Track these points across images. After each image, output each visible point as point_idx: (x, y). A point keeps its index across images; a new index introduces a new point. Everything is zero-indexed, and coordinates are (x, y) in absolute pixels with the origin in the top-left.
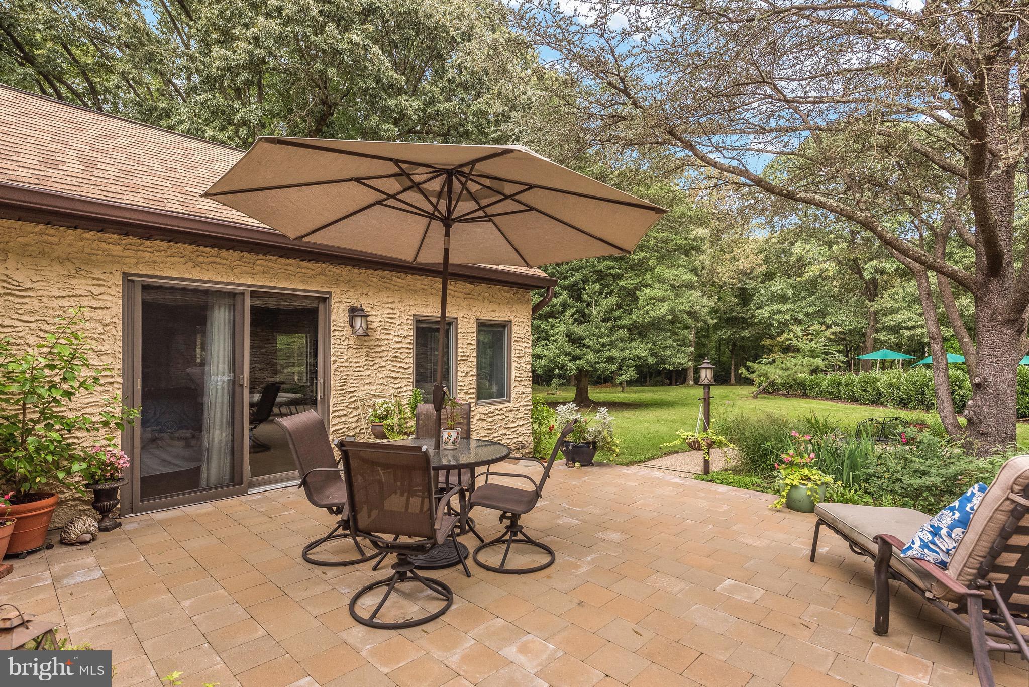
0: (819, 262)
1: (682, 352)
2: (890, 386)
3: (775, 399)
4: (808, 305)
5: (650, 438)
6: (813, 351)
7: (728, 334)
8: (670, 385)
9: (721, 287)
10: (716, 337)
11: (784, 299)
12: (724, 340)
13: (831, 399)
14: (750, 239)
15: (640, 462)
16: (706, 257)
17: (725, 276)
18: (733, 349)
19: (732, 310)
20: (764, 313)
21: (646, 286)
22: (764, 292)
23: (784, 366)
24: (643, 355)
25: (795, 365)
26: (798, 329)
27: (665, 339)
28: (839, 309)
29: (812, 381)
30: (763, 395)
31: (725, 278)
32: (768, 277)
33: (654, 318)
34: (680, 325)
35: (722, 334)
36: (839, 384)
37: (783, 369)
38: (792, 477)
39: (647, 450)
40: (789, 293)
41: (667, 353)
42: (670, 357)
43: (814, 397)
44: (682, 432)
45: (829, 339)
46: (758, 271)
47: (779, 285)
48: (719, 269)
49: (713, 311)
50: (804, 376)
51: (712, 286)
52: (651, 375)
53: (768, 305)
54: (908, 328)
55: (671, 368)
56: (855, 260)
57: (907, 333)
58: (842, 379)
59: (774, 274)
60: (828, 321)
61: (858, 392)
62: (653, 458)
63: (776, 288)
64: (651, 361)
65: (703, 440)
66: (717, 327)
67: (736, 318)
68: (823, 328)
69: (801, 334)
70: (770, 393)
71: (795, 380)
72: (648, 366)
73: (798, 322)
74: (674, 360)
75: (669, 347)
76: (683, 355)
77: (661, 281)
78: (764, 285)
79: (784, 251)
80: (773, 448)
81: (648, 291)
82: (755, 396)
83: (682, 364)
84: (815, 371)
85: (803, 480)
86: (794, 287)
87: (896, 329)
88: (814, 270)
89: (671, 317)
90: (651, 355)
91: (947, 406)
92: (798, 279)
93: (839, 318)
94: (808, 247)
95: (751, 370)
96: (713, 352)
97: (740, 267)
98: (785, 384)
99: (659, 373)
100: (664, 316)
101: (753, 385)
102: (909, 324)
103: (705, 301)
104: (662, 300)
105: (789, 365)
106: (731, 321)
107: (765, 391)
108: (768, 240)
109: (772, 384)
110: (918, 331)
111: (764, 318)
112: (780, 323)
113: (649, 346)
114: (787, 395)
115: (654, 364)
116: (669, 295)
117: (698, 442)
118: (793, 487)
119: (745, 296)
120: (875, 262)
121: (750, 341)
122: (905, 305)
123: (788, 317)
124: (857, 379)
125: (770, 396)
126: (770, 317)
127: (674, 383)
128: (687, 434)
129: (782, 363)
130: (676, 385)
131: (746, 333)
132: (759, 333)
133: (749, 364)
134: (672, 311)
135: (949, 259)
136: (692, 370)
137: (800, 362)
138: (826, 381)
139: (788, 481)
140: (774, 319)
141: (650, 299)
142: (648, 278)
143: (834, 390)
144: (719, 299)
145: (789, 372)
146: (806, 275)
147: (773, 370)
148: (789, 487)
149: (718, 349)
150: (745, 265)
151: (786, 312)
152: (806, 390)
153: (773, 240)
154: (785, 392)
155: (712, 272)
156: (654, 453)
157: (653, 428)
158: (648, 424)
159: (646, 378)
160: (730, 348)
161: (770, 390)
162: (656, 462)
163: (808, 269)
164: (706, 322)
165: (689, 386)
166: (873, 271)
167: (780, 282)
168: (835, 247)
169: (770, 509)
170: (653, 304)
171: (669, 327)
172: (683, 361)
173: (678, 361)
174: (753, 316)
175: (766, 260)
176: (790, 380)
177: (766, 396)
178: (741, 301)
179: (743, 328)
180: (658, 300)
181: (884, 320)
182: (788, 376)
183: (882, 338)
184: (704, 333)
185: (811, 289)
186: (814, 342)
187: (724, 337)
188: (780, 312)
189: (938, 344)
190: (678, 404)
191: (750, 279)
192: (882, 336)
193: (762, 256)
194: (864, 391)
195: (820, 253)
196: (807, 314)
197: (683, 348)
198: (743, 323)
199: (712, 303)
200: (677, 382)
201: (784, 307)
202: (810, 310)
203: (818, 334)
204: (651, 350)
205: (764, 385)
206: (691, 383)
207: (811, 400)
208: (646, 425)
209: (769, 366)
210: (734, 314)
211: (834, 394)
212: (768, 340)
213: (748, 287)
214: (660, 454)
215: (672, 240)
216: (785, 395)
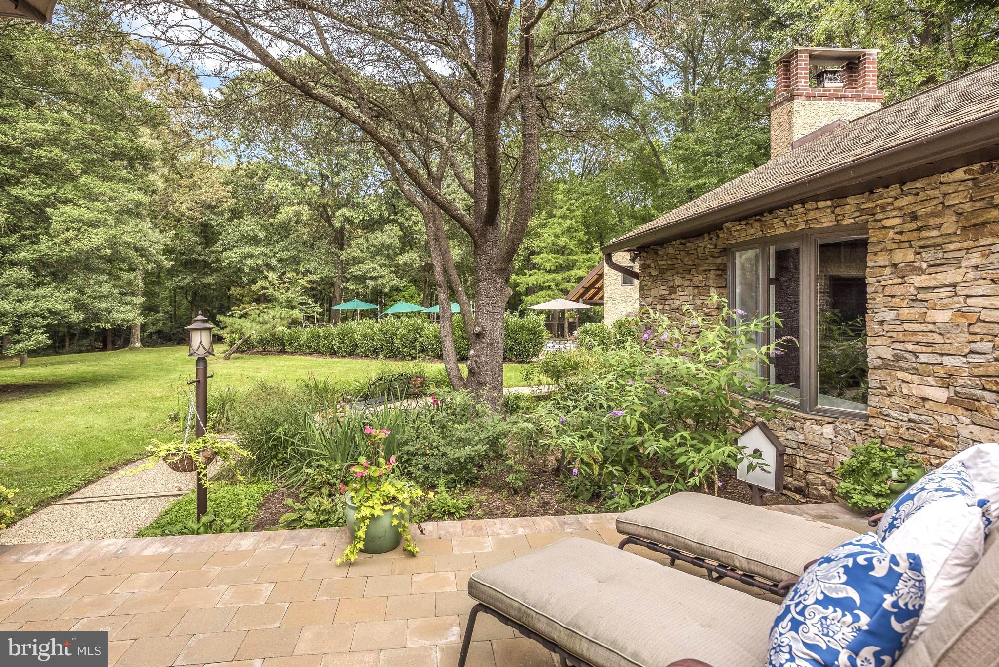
0: (292, 204)
1: (128, 304)
2: (365, 336)
3: (251, 358)
4: (282, 250)
5: (79, 443)
6: (288, 301)
7: (187, 281)
8: (104, 348)
9: (178, 220)
10: (170, 284)
11: (254, 241)
12: (182, 288)
13: (310, 354)
14: (215, 166)
15: (61, 496)
16: (157, 177)
17: (184, 206)
18: (194, 299)
19: (192, 251)
20: (232, 256)
21: (66, 202)
22: (231, 232)
23: (261, 319)
24: (61, 308)
25: (274, 318)
26: (273, 276)
27: (100, 284)
28: (312, 256)
29: (290, 335)
30: (236, 355)
31: (184, 209)
32: (236, 214)
33: (80, 251)
34: (122, 266)
35: (179, 281)
36: (317, 337)
37: (259, 322)
38: (370, 503)
39: (75, 467)
40: (261, 235)
41: (104, 305)
42: (109, 310)
43: (293, 353)
44: (156, 446)
45: (304, 287)
46: (225, 205)
47: (248, 225)
48: (175, 196)
49: (168, 251)
50: (282, 329)
51: (165, 217)
52: (72, 336)
53: (237, 247)
54: (372, 278)
55: (108, 326)
56: (325, 207)
57: (372, 283)
58: (321, 331)
59: (242, 212)
60: (301, 268)
61: (336, 344)
62: (88, 482)
63: (247, 229)
64: (76, 317)
65: (198, 453)
66: (172, 272)
67: (196, 260)
68: (300, 276)
69: (277, 283)
70: (243, 352)
71: (273, 335)
72: (70, 326)
73: (271, 268)
74: (115, 315)
75: (107, 296)
76: (129, 308)
77: (90, 196)
78: (232, 223)
79: (253, 187)
80: (286, 435)
81: (67, 209)
82: (227, 358)
83: (128, 321)
84: (294, 323)
85: (385, 503)
86: (265, 228)
87: (361, 279)
88: (286, 213)
89: (109, 252)
90: (77, 308)
91: (452, 356)
92: (271, 220)
93: (312, 266)
94: (281, 185)
95: (222, 325)
96: (166, 303)
97: (204, 198)
98: (261, 340)
99: (86, 333)
100: (98, 249)
101: (223, 343)
102: (373, 274)
103: (157, 236)
104: (94, 224)
105: (266, 317)
106: (189, 264)
107: (239, 350)
108: (235, 171)
109: (247, 341)
110: (380, 281)
111: (233, 262)
112: (252, 269)
113: (72, 294)
114: (264, 352)
115: (80, 322)
116: (106, 219)
117: (190, 458)
118: (373, 518)
119: (208, 234)
120: (343, 211)
121: (214, 290)
122: (369, 255)
123: (260, 262)
124: (335, 331)
125: (244, 355)
126: (240, 262)
127: (110, 346)
128: (165, 446)
129: (259, 315)
130: (114, 349)
131: (210, 280)
132: (225, 281)
133: (219, 317)
134: (112, 243)
135: (401, 216)
136: (139, 328)
137: (279, 314)
138: (305, 333)
139: (366, 512)
140: (246, 265)
141: (71, 222)
142: (67, 191)
143: (312, 344)
144: (176, 236)
145: (267, 326)
146: (279, 216)
147: (249, 325)
148: (367, 521)
149: (173, 300)
150: (209, 195)
151: (258, 257)
152: (284, 345)
153: (241, 172)
154: (261, 350)
155: (167, 199)
156: (90, 471)
157: (81, 422)
158: (73, 418)
159: (63, 341)
160: (189, 298)
161: (244, 348)
162: (96, 489)
163: (281, 210)
164: (158, 264)
165: (135, 349)
166: (342, 219)
167: (251, 222)
168: (307, 189)
169: (341, 565)
170: (79, 230)
171: (106, 267)
172: (129, 316)
173: (122, 316)
174: (217, 260)
175: (234, 194)
176: (267, 336)
177: (240, 355)
178: (203, 240)
179: (205, 274)
180: (86, 224)
181: (352, 269)
182: (266, 331)
183: (351, 287)
184: (154, 279)
185: (284, 233)
186: (290, 292)
187: (182, 284)
188: (251, 256)
189: (444, 293)
190: (121, 377)
191: (214, 214)
192: (351, 286)
193: (230, 188)
194: (342, 343)
195: (293, 194)
196: (281, 260)
197: (129, 298)
198: (205, 267)
199: (166, 239)
200: (114, 343)
201: (256, 251)
202: (284, 255)
203: (293, 283)
204: (75, 301)
205: (238, 342)
206: (138, 345)
207: (290, 357)
208: (71, 418)
209: (243, 319)
210: (194, 256)
211: (314, 349)
212: (238, 289)
213: (212, 222)
214: (102, 472)
215: (109, 139)
216: (261, 353)
